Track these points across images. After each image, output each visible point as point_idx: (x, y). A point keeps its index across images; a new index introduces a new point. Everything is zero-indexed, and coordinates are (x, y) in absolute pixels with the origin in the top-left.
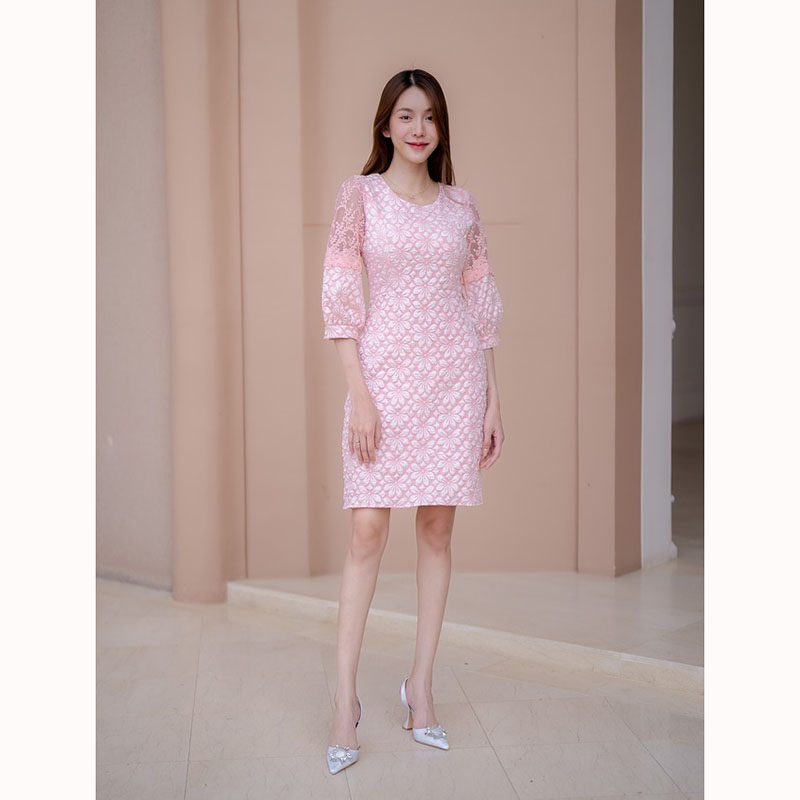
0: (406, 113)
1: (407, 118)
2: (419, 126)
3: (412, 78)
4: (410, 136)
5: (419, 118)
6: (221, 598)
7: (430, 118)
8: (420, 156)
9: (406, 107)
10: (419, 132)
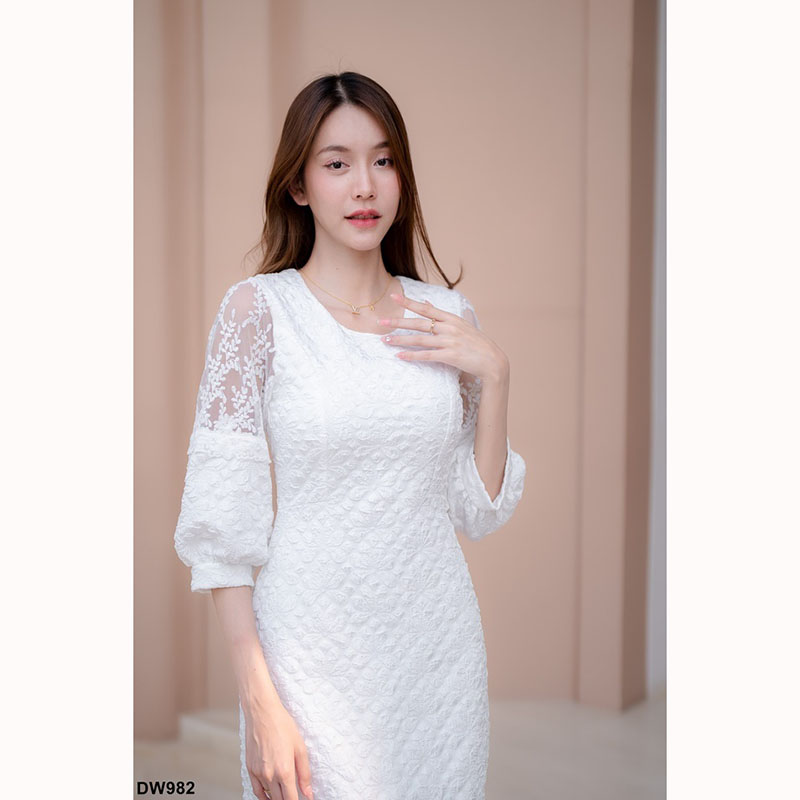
0: (336, 157)
1: (338, 165)
2: (364, 178)
3: (341, 89)
5: (362, 163)
7: (381, 163)
8: (370, 238)
9: (337, 144)
10: (365, 189)
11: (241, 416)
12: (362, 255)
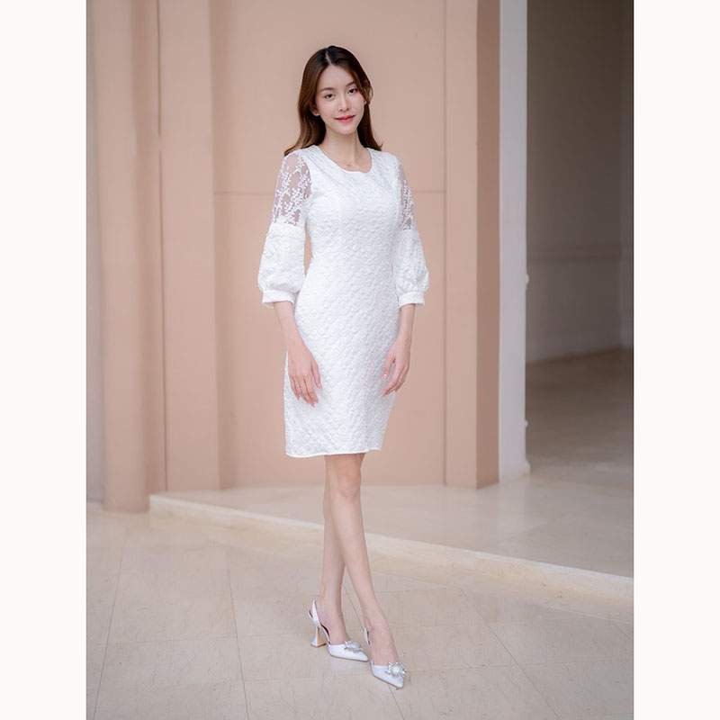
0: (329, 92)
1: (330, 96)
2: (343, 101)
4: (337, 112)
5: (342, 93)
6: (144, 508)
7: (351, 91)
8: (351, 127)
9: (328, 86)
10: (344, 106)
11: (289, 216)
12: (348, 136)
